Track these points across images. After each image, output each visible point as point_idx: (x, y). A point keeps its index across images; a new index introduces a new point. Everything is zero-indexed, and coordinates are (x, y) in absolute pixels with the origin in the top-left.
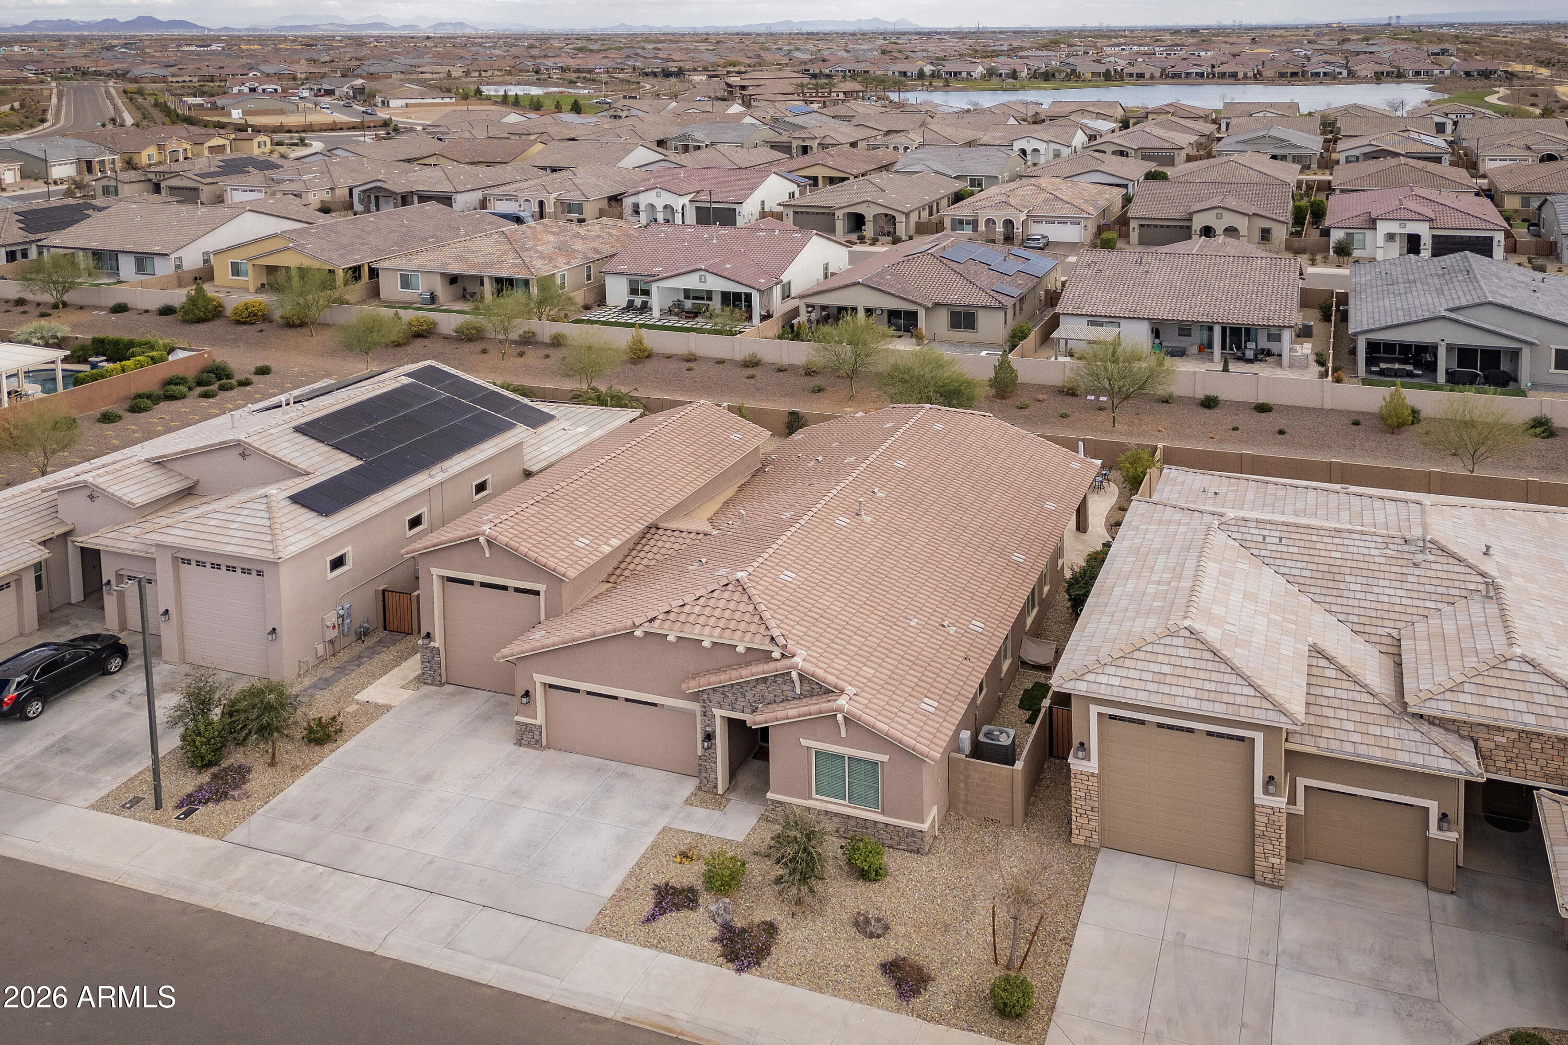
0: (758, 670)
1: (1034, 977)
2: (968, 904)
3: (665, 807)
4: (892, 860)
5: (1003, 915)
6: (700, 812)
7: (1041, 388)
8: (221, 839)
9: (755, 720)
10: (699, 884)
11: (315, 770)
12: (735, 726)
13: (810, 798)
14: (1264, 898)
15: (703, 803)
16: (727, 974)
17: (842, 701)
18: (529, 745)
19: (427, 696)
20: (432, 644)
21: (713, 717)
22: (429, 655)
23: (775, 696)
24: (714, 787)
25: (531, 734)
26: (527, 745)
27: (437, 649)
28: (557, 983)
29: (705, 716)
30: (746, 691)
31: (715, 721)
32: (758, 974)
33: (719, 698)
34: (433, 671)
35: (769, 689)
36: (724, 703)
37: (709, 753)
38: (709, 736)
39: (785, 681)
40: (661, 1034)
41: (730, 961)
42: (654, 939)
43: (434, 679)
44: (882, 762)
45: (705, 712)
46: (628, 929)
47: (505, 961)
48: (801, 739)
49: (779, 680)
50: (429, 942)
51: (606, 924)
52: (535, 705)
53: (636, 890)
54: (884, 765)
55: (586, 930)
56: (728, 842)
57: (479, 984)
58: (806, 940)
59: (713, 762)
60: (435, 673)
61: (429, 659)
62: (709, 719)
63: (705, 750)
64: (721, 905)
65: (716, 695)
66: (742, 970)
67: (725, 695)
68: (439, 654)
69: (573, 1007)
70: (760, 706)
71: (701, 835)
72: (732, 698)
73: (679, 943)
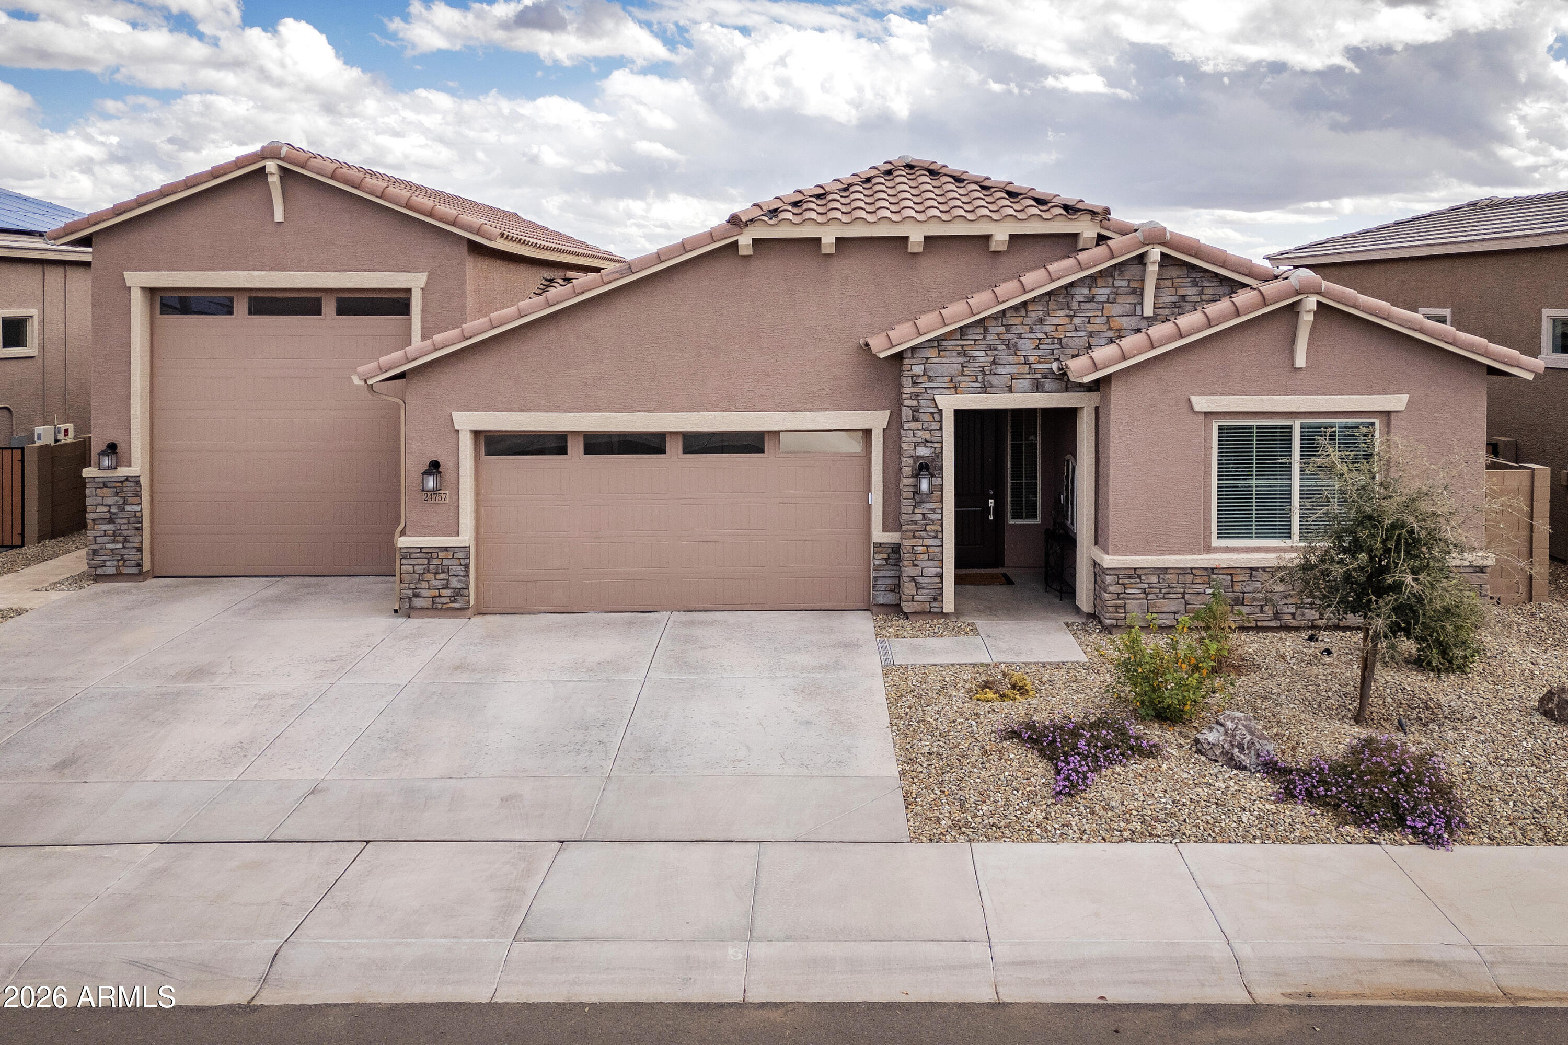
13: (1208, 549)
18: (436, 609)
20: (123, 471)
21: (937, 417)
22: (109, 501)
23: (1091, 335)
24: (935, 600)
25: (439, 577)
26: (428, 609)
27: (132, 484)
28: (978, 952)
29: (915, 419)
30: (1020, 337)
31: (941, 428)
32: (1486, 840)
33: (948, 364)
34: (118, 542)
35: (1077, 321)
36: (963, 375)
37: (924, 515)
38: (926, 468)
39: (1116, 294)
40: (1465, 1011)
41: (1385, 826)
42: (1128, 821)
43: (121, 563)
44: (1388, 413)
45: (915, 410)
46: (1031, 816)
47: (750, 934)
48: (1193, 399)
49: (1102, 293)
50: (445, 937)
51: (957, 815)
52: (454, 497)
53: (957, 750)
54: (1393, 422)
55: (915, 837)
56: (1059, 666)
57: (721, 1006)
58: (1502, 762)
59: (933, 534)
60: (124, 547)
61: (109, 512)
62: (926, 425)
63: (915, 507)
64: (1230, 725)
65: (944, 360)
66: (1440, 836)
67: (965, 355)
68: (138, 495)
69: (1102, 1002)
70: (1055, 366)
71: (982, 665)
72: (982, 359)
73: (1203, 818)
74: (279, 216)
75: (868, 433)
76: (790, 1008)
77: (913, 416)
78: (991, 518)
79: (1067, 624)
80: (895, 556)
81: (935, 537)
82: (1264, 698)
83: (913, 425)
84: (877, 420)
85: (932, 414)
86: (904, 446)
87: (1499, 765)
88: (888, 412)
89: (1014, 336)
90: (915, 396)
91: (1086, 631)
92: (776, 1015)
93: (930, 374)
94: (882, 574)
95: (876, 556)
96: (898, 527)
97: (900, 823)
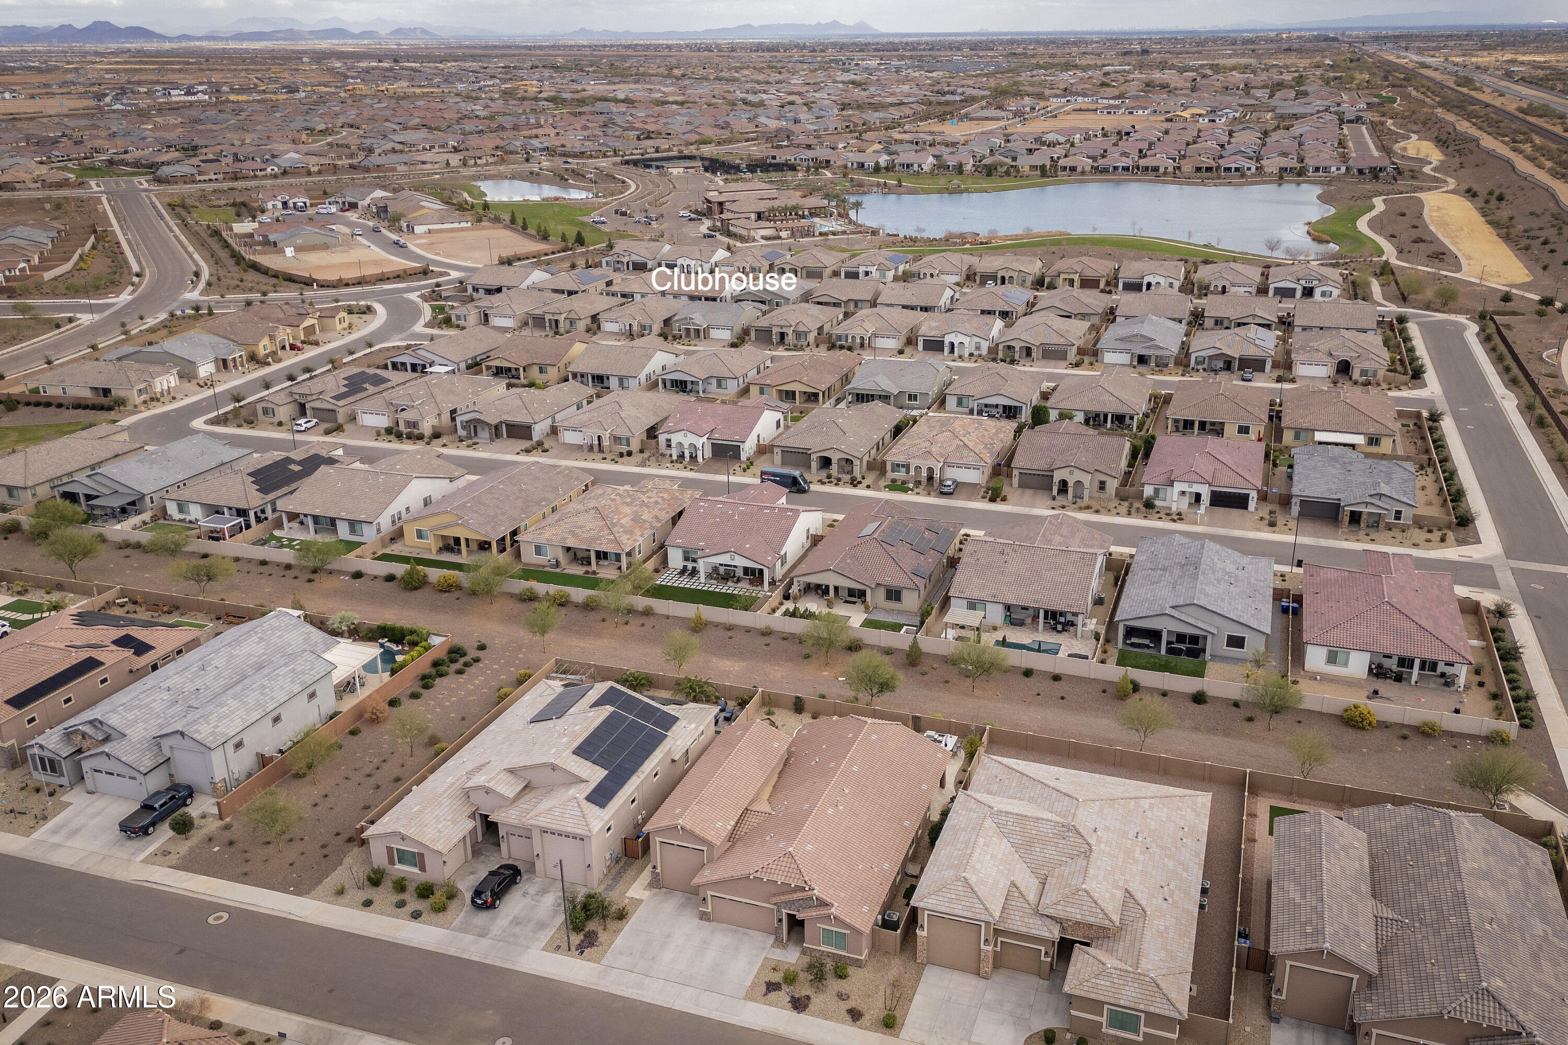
0: (800, 895)
1: (897, 1014)
2: (877, 987)
3: (764, 949)
4: (851, 970)
5: (888, 992)
6: (778, 951)
7: (936, 656)
8: (598, 964)
9: (800, 916)
10: (781, 981)
11: (623, 932)
12: (791, 917)
13: (821, 947)
14: (982, 983)
15: (778, 947)
16: (794, 1014)
17: (833, 910)
18: (706, 921)
19: (655, 894)
20: (657, 871)
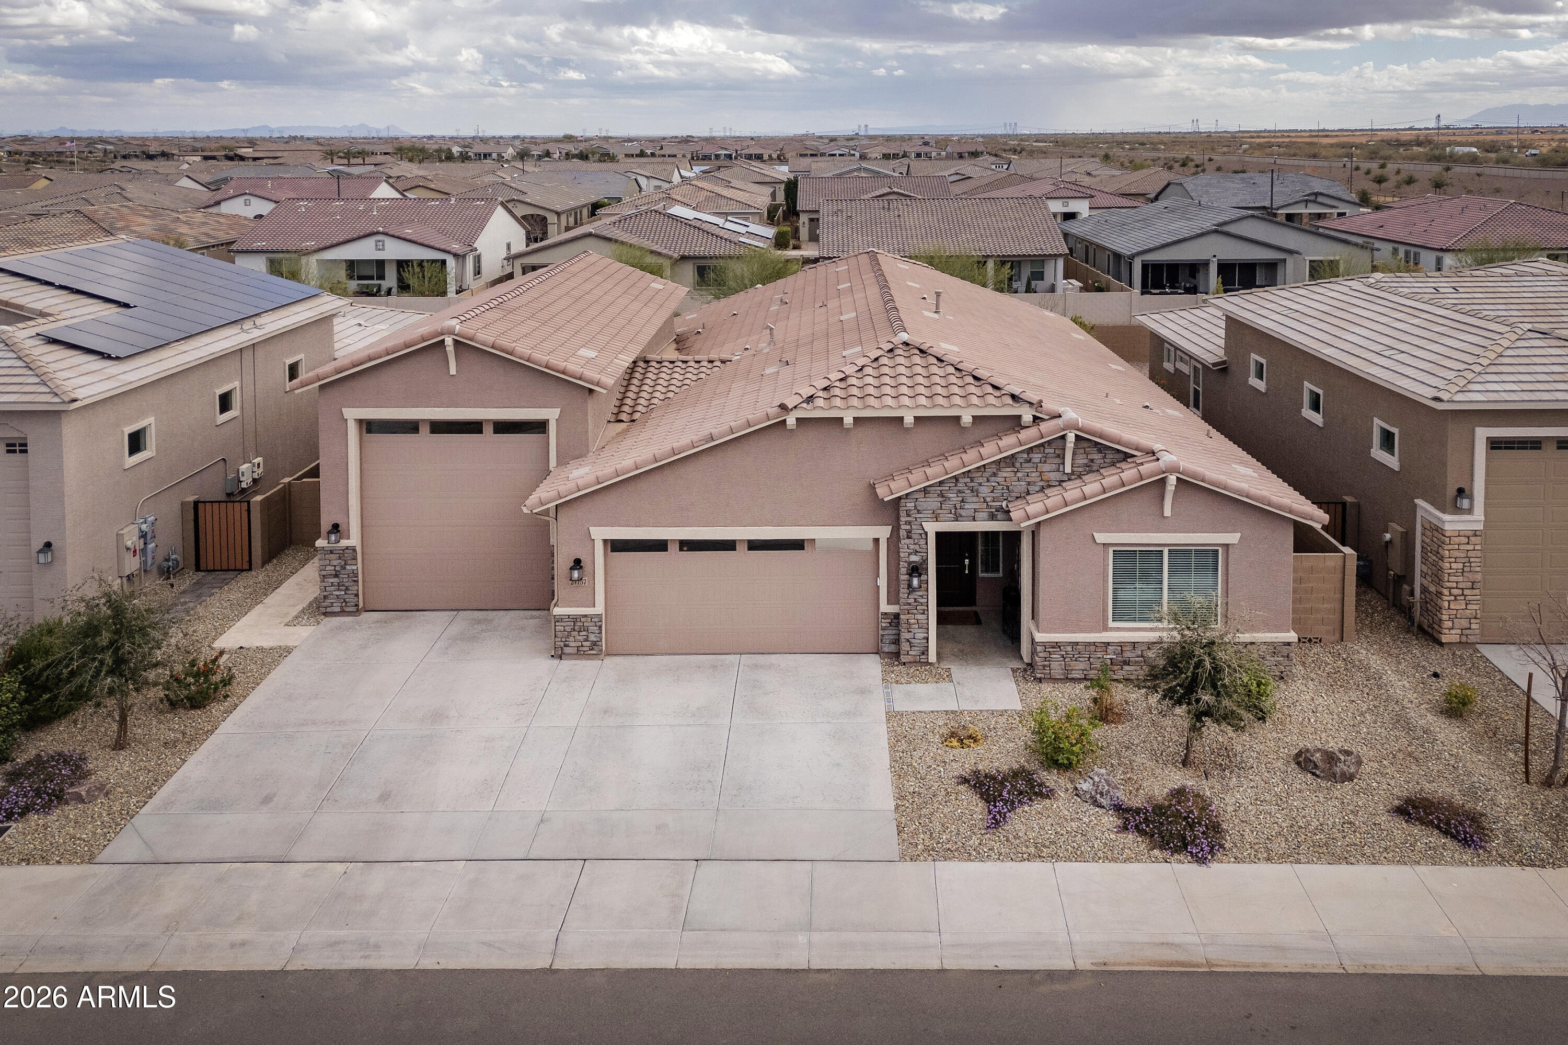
0: (1000, 446)
3: (863, 691)
6: (922, 689)
8: (91, 860)
10: (1025, 765)
11: (213, 740)
15: (914, 678)
18: (580, 654)
19: (330, 636)
20: (344, 543)
21: (923, 536)
22: (335, 563)
23: (1029, 484)
24: (923, 654)
25: (581, 634)
26: (575, 654)
27: (351, 551)
28: (933, 938)
29: (909, 537)
30: (980, 484)
31: (927, 544)
32: (1233, 860)
33: (932, 502)
34: (341, 590)
35: (1019, 475)
36: (941, 509)
37: (915, 599)
38: (916, 570)
39: (1046, 457)
40: (1182, 973)
41: (1176, 851)
42: (1027, 847)
43: (344, 604)
44: (1227, 545)
45: (909, 532)
46: (971, 842)
47: (809, 927)
48: (1095, 534)
49: (1036, 457)
50: (646, 928)
51: (927, 843)
52: (592, 582)
53: (930, 790)
54: (1230, 550)
55: (903, 858)
56: (1002, 713)
57: (797, 971)
58: (1259, 803)
59: (922, 612)
60: (346, 594)
61: (335, 570)
62: (916, 541)
63: (909, 594)
64: (1096, 779)
65: (928, 499)
66: (1206, 858)
67: (943, 497)
68: (355, 559)
69: (996, 968)
70: (1004, 504)
71: (953, 712)
72: (955, 499)
73: (1072, 844)
74: (453, 371)
75: (876, 541)
76: (833, 972)
77: (908, 536)
78: (967, 572)
79: (1014, 671)
80: (896, 621)
81: (923, 614)
82: (1128, 748)
83: (908, 541)
84: (884, 532)
85: (921, 534)
86: (902, 555)
87: (1257, 804)
88: (890, 527)
89: (976, 484)
90: (909, 523)
91: (1025, 678)
92: (825, 977)
93: (918, 508)
94: (886, 632)
95: (883, 620)
96: (897, 602)
97: (893, 847)
